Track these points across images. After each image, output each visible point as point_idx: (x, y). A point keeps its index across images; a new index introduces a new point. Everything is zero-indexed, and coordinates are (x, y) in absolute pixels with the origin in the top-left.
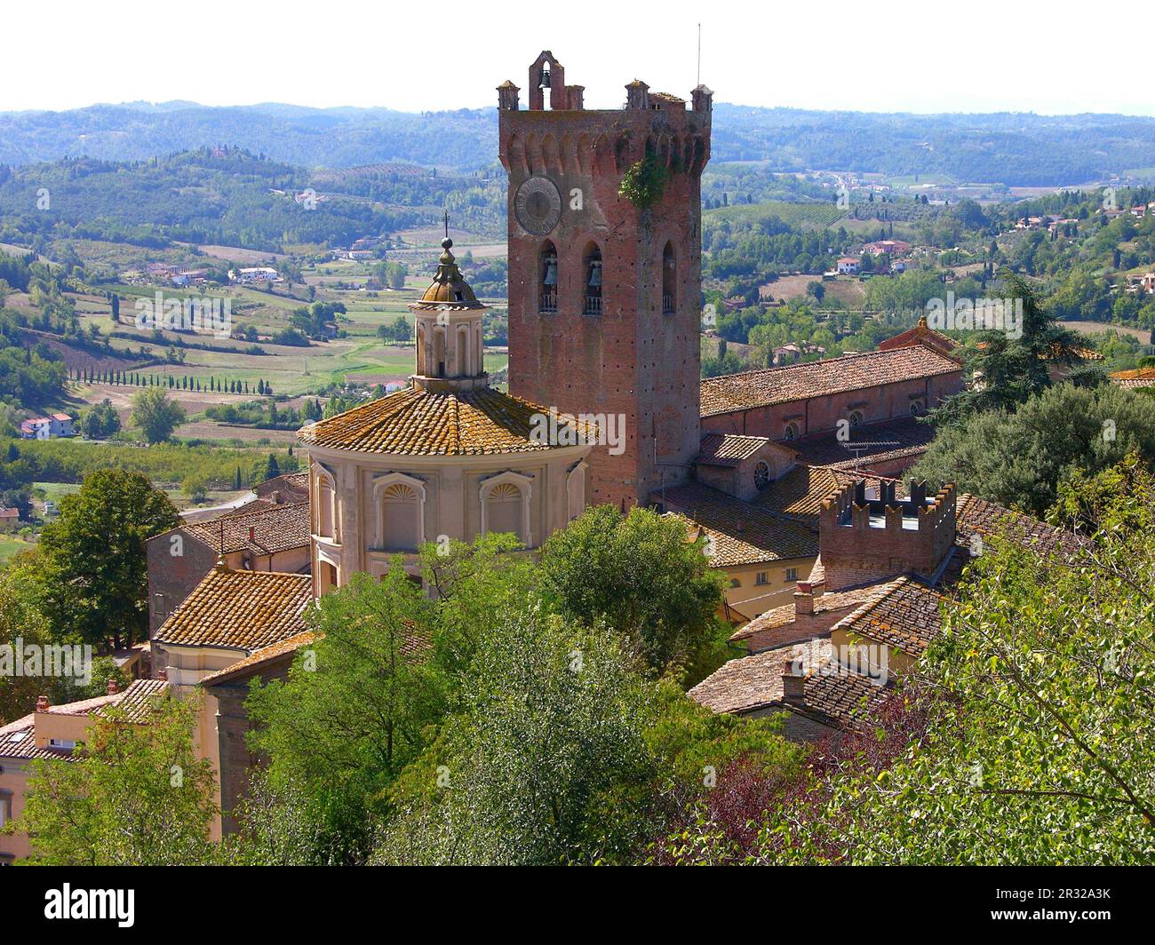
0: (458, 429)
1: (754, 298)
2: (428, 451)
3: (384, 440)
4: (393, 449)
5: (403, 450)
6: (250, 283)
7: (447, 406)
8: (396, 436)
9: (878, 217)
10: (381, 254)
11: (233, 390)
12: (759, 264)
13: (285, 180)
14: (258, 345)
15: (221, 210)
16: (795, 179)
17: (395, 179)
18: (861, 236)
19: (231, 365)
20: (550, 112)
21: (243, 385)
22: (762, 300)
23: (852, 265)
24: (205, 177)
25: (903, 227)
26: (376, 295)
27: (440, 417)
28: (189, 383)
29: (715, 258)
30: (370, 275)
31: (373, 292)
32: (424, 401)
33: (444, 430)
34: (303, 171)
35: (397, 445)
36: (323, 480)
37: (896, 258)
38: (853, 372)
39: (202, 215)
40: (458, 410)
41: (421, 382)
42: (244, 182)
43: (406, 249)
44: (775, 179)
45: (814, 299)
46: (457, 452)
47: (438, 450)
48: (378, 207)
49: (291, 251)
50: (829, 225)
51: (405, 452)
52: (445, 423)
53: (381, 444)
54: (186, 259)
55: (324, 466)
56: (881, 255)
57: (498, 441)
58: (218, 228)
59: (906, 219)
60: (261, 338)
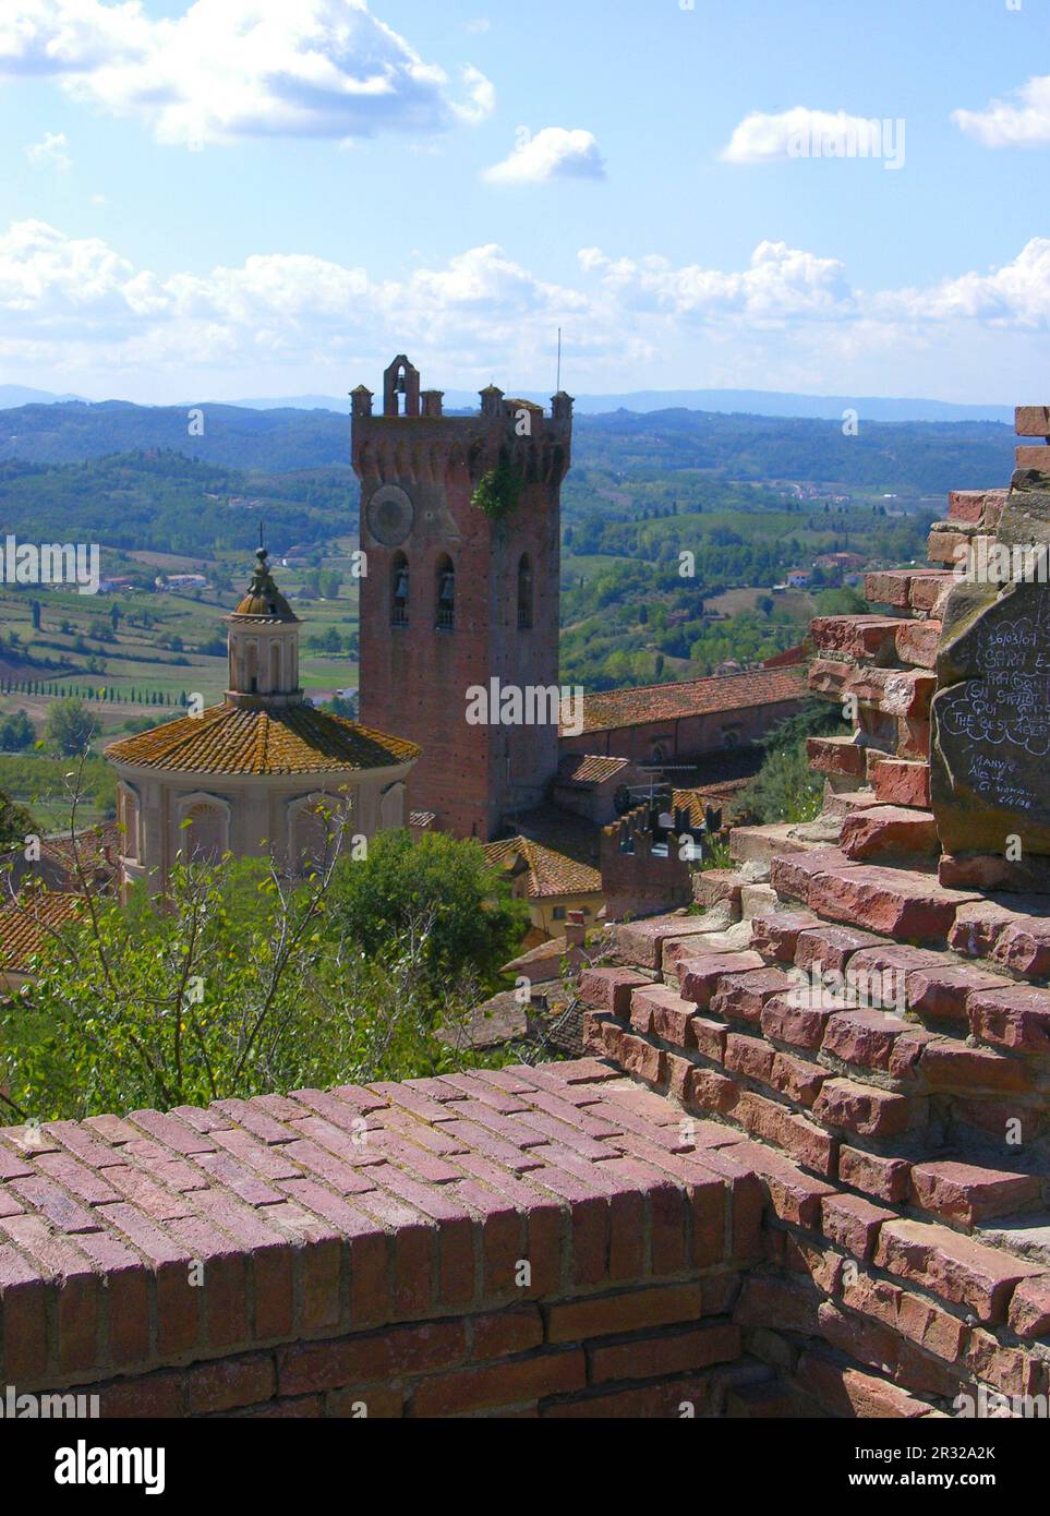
0: (267, 747)
1: (698, 611)
2: (233, 770)
3: (189, 758)
4: (197, 768)
5: (207, 768)
6: (177, 590)
7: (257, 723)
8: (201, 754)
9: (834, 528)
10: (317, 562)
11: (154, 702)
12: (706, 576)
13: (220, 483)
14: (183, 655)
15: (152, 514)
16: (750, 487)
17: (333, 484)
18: (814, 548)
19: (155, 675)
20: (404, 418)
21: (165, 697)
22: (706, 614)
23: (803, 578)
24: (135, 481)
25: (860, 539)
26: (308, 605)
27: (249, 735)
28: (109, 693)
29: (661, 570)
30: (304, 583)
31: (306, 601)
32: (234, 717)
33: (252, 748)
34: (238, 475)
35: (202, 763)
36: (128, 800)
37: (850, 571)
38: (730, 691)
39: (133, 520)
40: (268, 727)
41: (233, 697)
42: (176, 485)
43: (342, 556)
44: (728, 487)
45: (762, 613)
46: (262, 772)
47: (242, 769)
48: (314, 513)
49: (223, 557)
50: (782, 536)
51: (209, 771)
52: (253, 741)
53: (185, 762)
54: (114, 564)
55: (129, 784)
56: (835, 568)
57: (307, 760)
58: (148, 533)
59: (862, 531)
60: (186, 648)
